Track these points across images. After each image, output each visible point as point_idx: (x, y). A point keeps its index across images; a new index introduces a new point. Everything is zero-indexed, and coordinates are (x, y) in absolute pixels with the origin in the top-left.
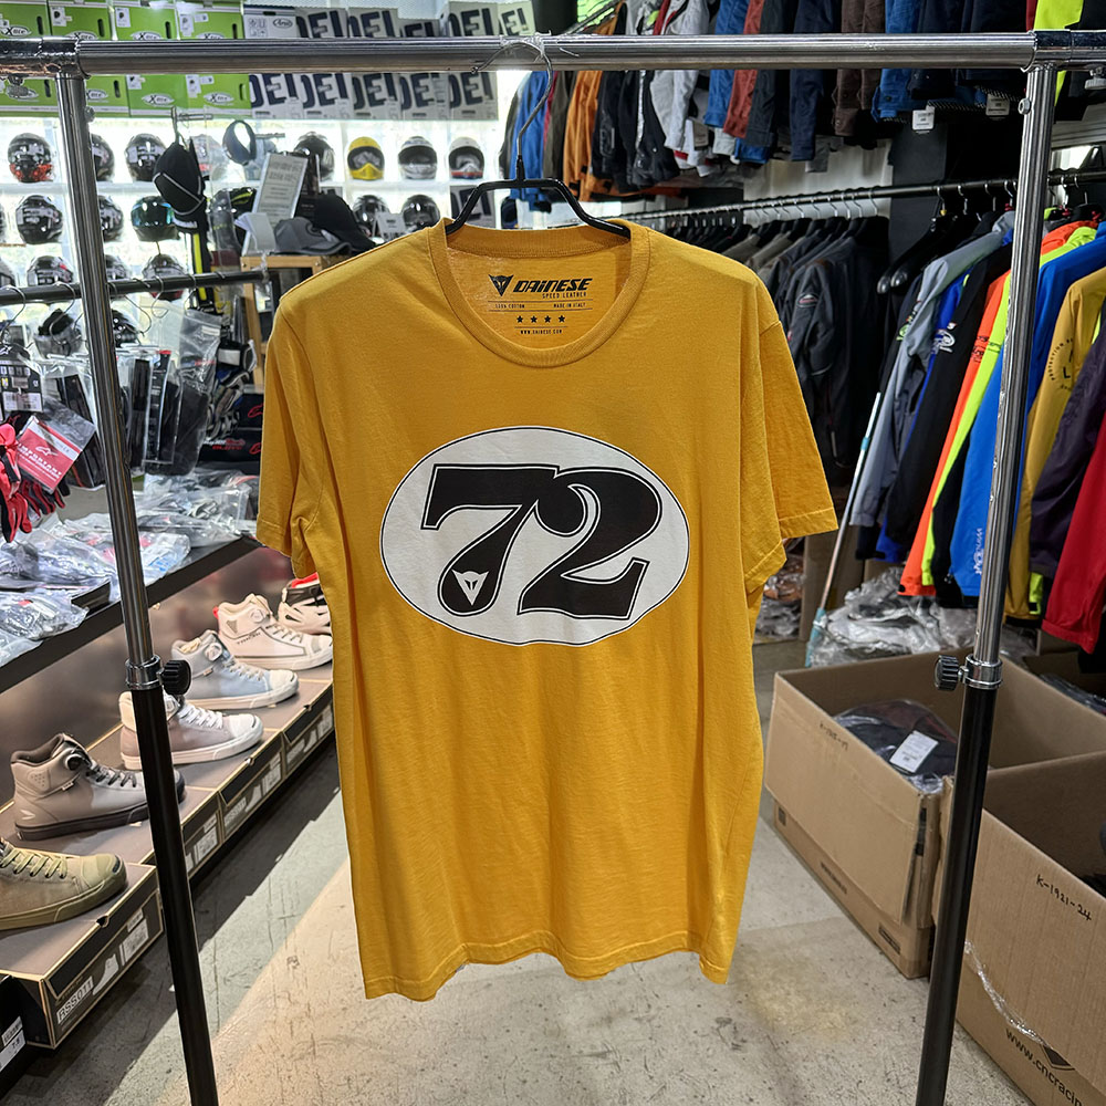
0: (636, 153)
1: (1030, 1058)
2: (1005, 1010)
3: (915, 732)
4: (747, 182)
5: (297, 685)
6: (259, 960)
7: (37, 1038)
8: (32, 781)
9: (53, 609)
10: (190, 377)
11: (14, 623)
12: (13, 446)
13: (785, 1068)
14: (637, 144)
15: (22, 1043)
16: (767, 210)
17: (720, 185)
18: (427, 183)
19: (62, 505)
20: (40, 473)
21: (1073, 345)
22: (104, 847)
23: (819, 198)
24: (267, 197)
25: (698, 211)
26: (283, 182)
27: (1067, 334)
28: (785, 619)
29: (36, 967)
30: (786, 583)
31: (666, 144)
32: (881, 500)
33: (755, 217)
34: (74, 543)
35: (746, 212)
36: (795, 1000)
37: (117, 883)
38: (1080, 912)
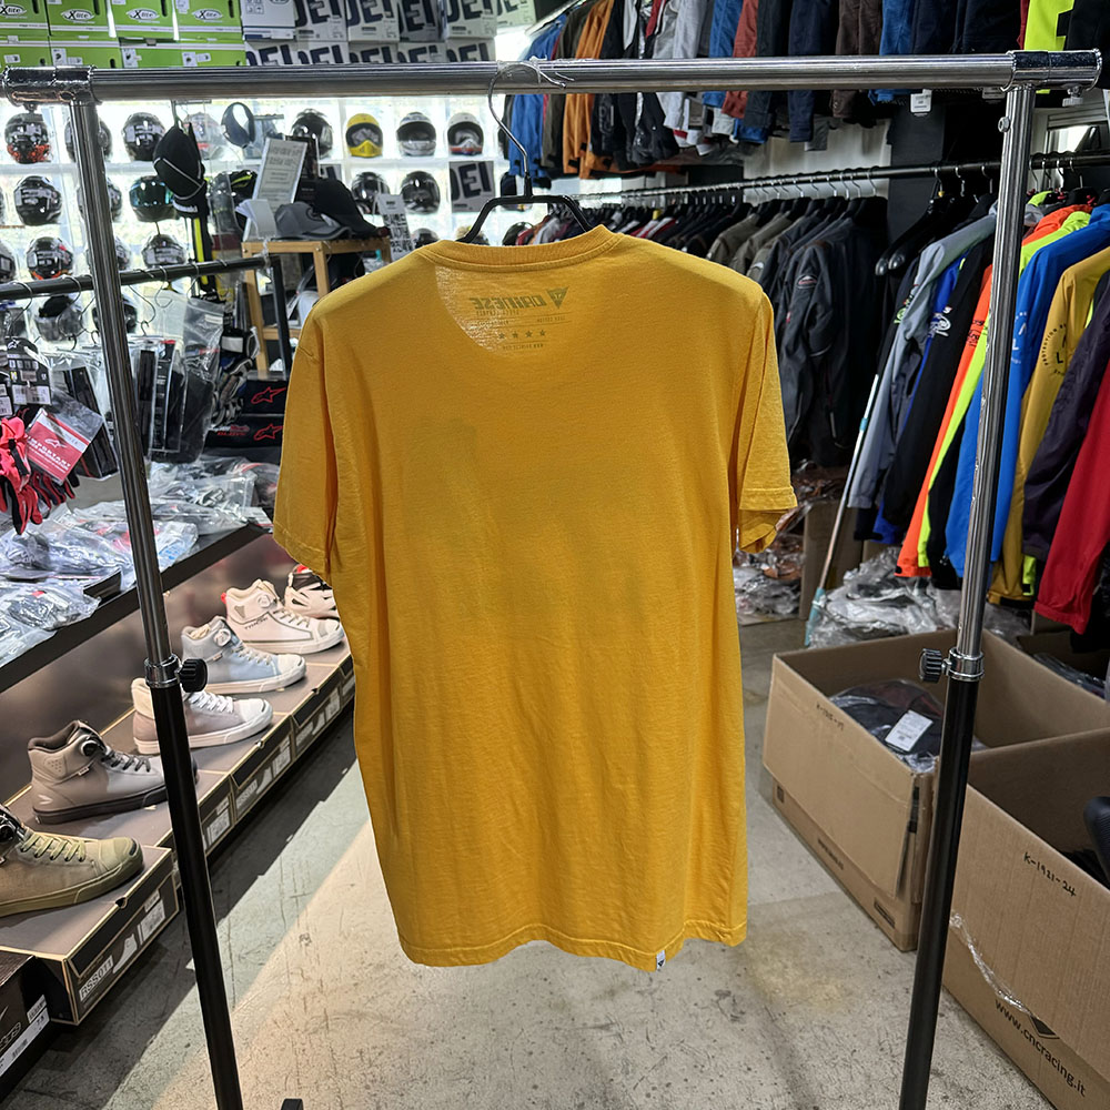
0: (635, 130)
1: (1018, 1028)
2: (994, 981)
3: (910, 712)
4: (747, 159)
5: (304, 669)
6: (272, 938)
7: (61, 1016)
8: (49, 767)
9: (65, 599)
10: (195, 365)
11: (28, 613)
12: (22, 440)
13: (782, 1039)
14: (637, 123)
15: (47, 1020)
16: (767, 189)
17: (721, 162)
18: (427, 159)
19: (72, 495)
20: (49, 465)
21: (1066, 331)
22: (121, 830)
23: (818, 177)
24: (267, 182)
25: (698, 189)
26: (283, 167)
27: (1060, 320)
28: (785, 598)
29: (59, 947)
30: (786, 562)
31: (665, 124)
32: (879, 482)
33: (755, 196)
34: (84, 533)
35: (746, 191)
36: (792, 973)
37: (134, 865)
38: (1065, 888)
